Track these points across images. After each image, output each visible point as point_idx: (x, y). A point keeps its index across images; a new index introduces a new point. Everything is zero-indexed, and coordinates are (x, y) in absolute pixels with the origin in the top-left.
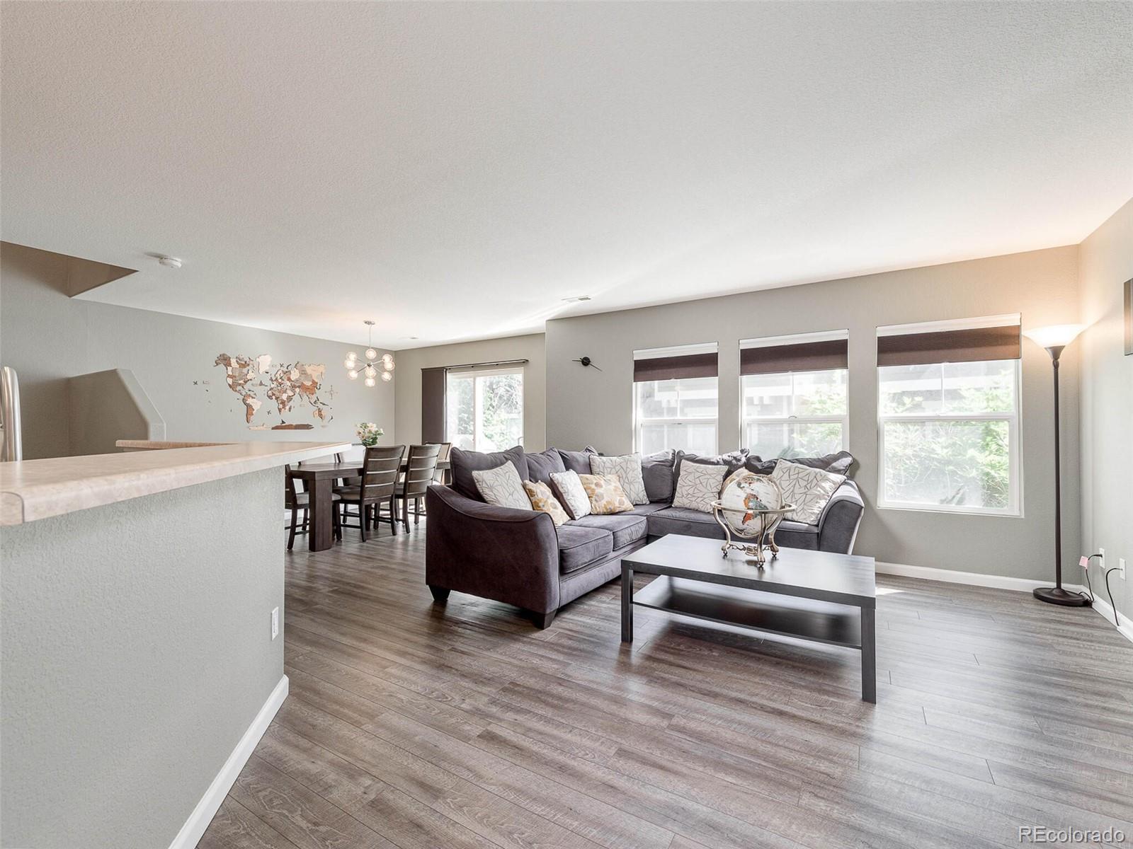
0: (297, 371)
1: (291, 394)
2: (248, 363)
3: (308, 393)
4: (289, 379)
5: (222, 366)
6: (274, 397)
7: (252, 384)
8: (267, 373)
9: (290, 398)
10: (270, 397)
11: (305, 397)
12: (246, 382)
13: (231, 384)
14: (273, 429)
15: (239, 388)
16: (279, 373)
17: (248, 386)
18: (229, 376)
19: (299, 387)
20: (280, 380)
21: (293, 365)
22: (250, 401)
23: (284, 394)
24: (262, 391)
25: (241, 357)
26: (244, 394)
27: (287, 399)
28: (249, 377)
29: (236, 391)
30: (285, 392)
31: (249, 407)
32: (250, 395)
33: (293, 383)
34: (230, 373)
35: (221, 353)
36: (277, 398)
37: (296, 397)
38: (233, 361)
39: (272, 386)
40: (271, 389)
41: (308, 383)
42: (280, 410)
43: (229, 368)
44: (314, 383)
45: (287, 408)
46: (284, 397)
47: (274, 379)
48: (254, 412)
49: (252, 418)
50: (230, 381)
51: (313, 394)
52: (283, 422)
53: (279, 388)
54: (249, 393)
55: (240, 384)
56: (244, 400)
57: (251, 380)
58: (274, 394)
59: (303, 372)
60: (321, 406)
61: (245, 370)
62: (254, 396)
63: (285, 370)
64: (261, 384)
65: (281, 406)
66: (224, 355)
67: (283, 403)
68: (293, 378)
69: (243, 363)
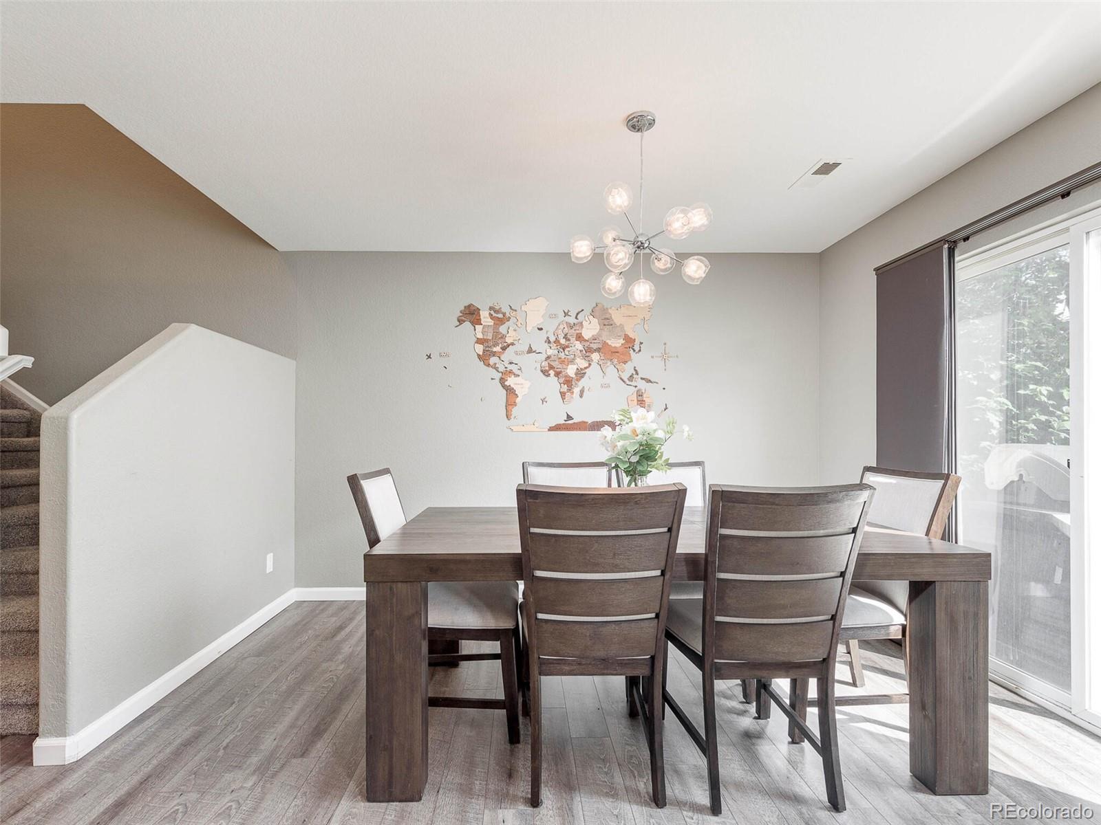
0: (595, 321)
1: (583, 364)
2: (508, 315)
3: (615, 361)
4: (579, 337)
5: (467, 324)
6: (552, 373)
7: (516, 353)
8: (540, 329)
9: (580, 374)
10: (545, 373)
11: (610, 369)
12: (504, 349)
13: (481, 353)
14: (551, 429)
15: (493, 360)
16: (562, 327)
17: (509, 355)
18: (479, 341)
19: (598, 350)
20: (563, 341)
21: (588, 310)
22: (511, 381)
23: (570, 366)
24: (532, 364)
25: (497, 308)
26: (502, 369)
27: (576, 374)
28: (509, 340)
29: (488, 365)
30: (572, 362)
31: (510, 391)
32: (511, 372)
33: (587, 344)
34: (480, 336)
35: (467, 305)
36: (557, 374)
37: (594, 371)
38: (485, 315)
39: (550, 352)
40: (548, 358)
41: (617, 343)
42: (563, 395)
43: (479, 328)
44: (629, 342)
45: (577, 390)
46: (571, 371)
47: (552, 339)
48: (518, 400)
49: (515, 411)
50: (480, 349)
51: (625, 362)
52: (569, 417)
53: (562, 355)
54: (510, 367)
55: (494, 354)
56: (502, 381)
57: (513, 344)
58: (551, 367)
59: (607, 322)
60: (642, 385)
61: (503, 329)
62: (517, 372)
63: (572, 320)
64: (530, 351)
65: (565, 388)
66: (469, 306)
67: (568, 382)
68: (587, 334)
69: (500, 316)
